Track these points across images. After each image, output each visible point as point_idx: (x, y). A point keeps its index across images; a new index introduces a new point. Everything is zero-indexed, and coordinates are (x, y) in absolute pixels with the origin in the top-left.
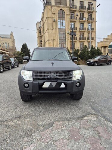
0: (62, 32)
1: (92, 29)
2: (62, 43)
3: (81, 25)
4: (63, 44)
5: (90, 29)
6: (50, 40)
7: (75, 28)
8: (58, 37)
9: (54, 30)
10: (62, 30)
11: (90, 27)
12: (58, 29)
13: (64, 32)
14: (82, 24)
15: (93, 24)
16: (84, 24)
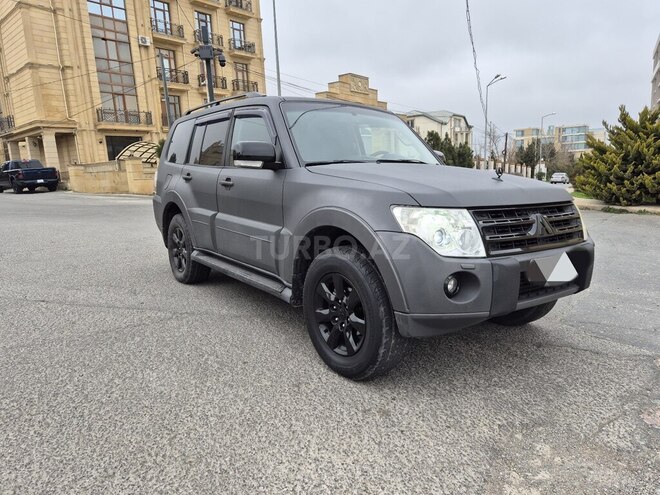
0: (110, 35)
1: (249, 47)
2: (118, 89)
3: (200, 20)
4: (123, 95)
5: (238, 44)
6: (41, 66)
7: (175, 28)
8: (91, 57)
9: (60, 18)
10: (109, 25)
11: (237, 36)
12: (85, 14)
13: (123, 38)
14: (203, 17)
15: (251, 25)
16: (214, 17)
